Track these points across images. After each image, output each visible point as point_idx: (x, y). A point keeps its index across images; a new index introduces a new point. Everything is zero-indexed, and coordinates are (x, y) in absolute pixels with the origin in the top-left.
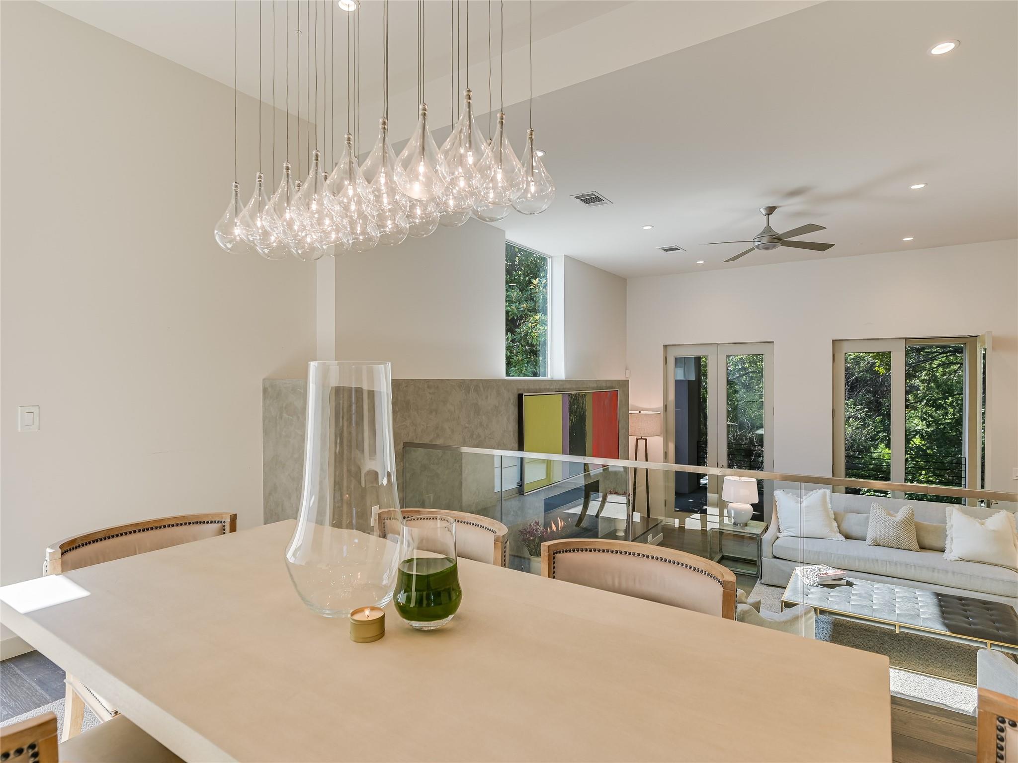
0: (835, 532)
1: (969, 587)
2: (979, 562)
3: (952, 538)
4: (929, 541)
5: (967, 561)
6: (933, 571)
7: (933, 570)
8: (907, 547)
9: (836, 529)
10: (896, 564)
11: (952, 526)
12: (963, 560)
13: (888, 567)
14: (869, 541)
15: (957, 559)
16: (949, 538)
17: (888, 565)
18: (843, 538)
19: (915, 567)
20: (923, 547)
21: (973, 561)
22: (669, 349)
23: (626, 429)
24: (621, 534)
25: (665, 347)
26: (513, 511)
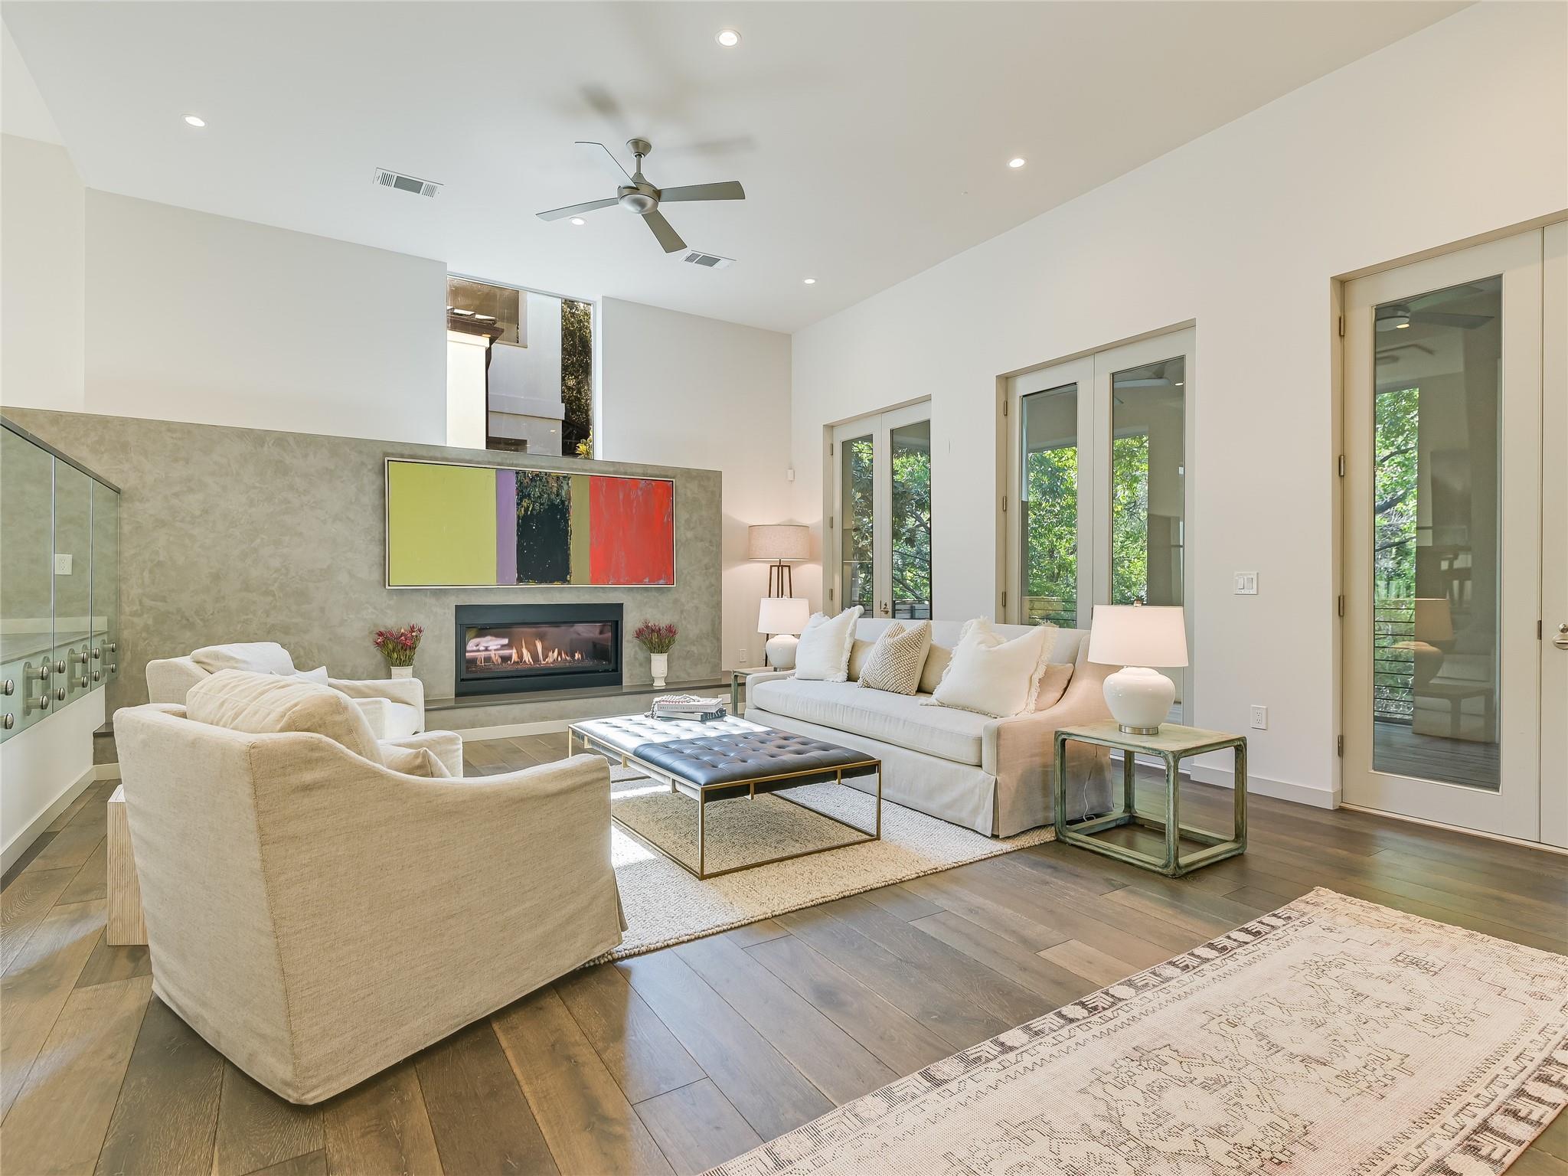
0: (841, 670)
7: (886, 718)
9: (846, 665)
10: (853, 709)
12: (942, 704)
14: (862, 679)
16: (947, 671)
18: (843, 679)
19: (870, 713)
21: (956, 707)
22: (836, 431)
23: (710, 542)
24: (659, 684)
25: (830, 428)
26: (375, 608)
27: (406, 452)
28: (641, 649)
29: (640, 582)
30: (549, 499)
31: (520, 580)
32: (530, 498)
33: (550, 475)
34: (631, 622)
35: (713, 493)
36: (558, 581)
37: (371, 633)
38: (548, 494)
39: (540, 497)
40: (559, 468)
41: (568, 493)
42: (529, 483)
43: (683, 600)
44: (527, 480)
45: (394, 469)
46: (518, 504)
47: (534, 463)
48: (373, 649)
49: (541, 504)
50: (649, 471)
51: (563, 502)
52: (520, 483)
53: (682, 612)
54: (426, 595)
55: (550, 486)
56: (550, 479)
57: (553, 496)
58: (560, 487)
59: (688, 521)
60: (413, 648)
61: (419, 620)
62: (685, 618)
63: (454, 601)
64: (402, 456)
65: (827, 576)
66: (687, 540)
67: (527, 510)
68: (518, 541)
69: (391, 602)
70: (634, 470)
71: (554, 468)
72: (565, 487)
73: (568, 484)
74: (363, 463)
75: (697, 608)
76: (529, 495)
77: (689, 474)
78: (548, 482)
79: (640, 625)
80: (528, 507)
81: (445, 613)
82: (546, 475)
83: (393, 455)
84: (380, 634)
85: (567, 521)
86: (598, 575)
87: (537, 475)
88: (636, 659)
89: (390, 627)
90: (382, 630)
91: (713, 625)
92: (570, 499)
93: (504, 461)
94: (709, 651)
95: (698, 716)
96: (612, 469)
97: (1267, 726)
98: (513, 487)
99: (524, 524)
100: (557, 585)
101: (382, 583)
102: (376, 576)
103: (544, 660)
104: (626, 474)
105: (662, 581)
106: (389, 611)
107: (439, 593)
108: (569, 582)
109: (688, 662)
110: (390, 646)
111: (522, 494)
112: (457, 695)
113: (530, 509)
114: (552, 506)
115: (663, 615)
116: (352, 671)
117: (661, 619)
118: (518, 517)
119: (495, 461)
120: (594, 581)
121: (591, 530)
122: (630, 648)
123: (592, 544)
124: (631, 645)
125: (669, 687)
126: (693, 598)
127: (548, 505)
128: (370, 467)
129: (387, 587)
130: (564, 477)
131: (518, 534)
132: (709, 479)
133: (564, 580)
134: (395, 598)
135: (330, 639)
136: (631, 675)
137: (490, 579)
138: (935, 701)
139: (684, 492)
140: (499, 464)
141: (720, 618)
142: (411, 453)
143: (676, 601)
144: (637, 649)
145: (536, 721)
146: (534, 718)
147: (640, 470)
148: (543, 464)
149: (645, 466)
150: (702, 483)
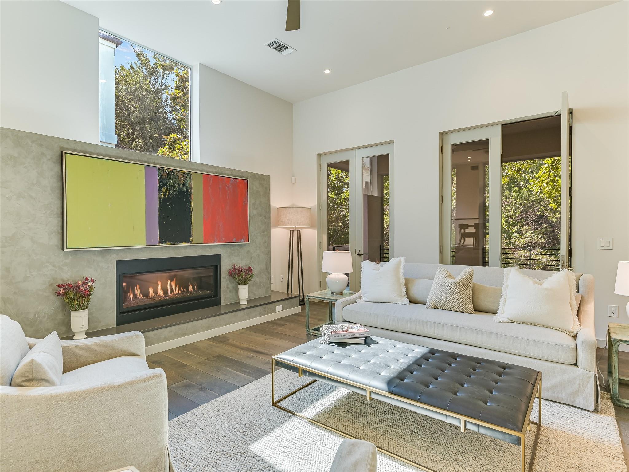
0: (402, 297)
1: (511, 351)
2: (529, 324)
3: (505, 299)
4: (484, 303)
5: (517, 322)
6: (478, 333)
7: (478, 331)
8: (461, 309)
9: (404, 294)
10: (443, 325)
11: (507, 286)
12: (512, 322)
13: (436, 329)
14: (428, 303)
15: (506, 320)
16: (502, 300)
17: (436, 327)
18: (407, 302)
19: (461, 328)
20: (477, 310)
21: (523, 323)
22: (323, 157)
23: (265, 216)
24: (244, 303)
25: (320, 156)
26: (54, 266)
27: (79, 148)
28: (230, 282)
29: (231, 241)
30: (179, 188)
31: (161, 242)
32: (167, 187)
33: (179, 172)
34: (225, 266)
35: (266, 188)
36: (185, 242)
37: (51, 285)
38: (178, 184)
39: (173, 186)
40: (183, 168)
41: (191, 184)
42: (167, 176)
43: (252, 251)
44: (165, 174)
45: (69, 159)
46: (159, 190)
47: (168, 163)
48: (53, 298)
49: (174, 191)
50: (234, 173)
51: (187, 190)
52: (161, 176)
53: (251, 258)
54: (94, 255)
55: (179, 179)
56: (179, 175)
57: (181, 186)
58: (185, 180)
59: (254, 204)
60: (89, 296)
61: (90, 273)
62: (253, 262)
63: (115, 258)
64: (75, 151)
65: (319, 235)
66: (253, 216)
67: (165, 194)
68: (160, 215)
69: (68, 261)
70: (227, 172)
71: (181, 167)
72: (189, 180)
73: (190, 178)
74: (43, 154)
75: (259, 255)
76: (166, 184)
77: (255, 176)
78: (178, 176)
79: (230, 267)
80: (166, 193)
81: (109, 267)
82: (177, 171)
83: (67, 149)
84: (61, 286)
85: (190, 202)
86: (208, 237)
87: (171, 171)
88: (228, 288)
89: (66, 279)
90: (60, 282)
91: (266, 265)
92: (191, 189)
93: (149, 161)
94: (264, 280)
95: (362, 341)
96: (214, 171)
97: (619, 316)
98: (156, 178)
99: (164, 203)
100: (184, 244)
101: (60, 246)
102: (55, 240)
103: (171, 293)
104: (222, 174)
105: (242, 240)
106: (66, 268)
107: (104, 252)
108: (191, 242)
109: (254, 288)
110: (71, 296)
111: (162, 184)
112: (118, 324)
113: (167, 194)
114: (181, 192)
115: (242, 260)
116: (35, 316)
117: (242, 262)
118: (160, 198)
119: (143, 160)
120: (206, 241)
121: (204, 208)
122: (225, 282)
123: (204, 218)
124: (225, 280)
125: (251, 305)
126: (257, 250)
127: (178, 191)
128: (49, 157)
129: (65, 250)
130: (188, 174)
131: (159, 210)
132: (264, 180)
133: (189, 241)
134: (70, 257)
135: (15, 293)
136: (225, 298)
137: (141, 241)
138: (507, 319)
139: (253, 186)
140: (146, 162)
141: (270, 260)
142: (83, 149)
143: (248, 252)
144: (228, 282)
145: (178, 337)
146: (177, 336)
147: (229, 172)
148: (174, 164)
149: (232, 170)
150: (261, 182)
